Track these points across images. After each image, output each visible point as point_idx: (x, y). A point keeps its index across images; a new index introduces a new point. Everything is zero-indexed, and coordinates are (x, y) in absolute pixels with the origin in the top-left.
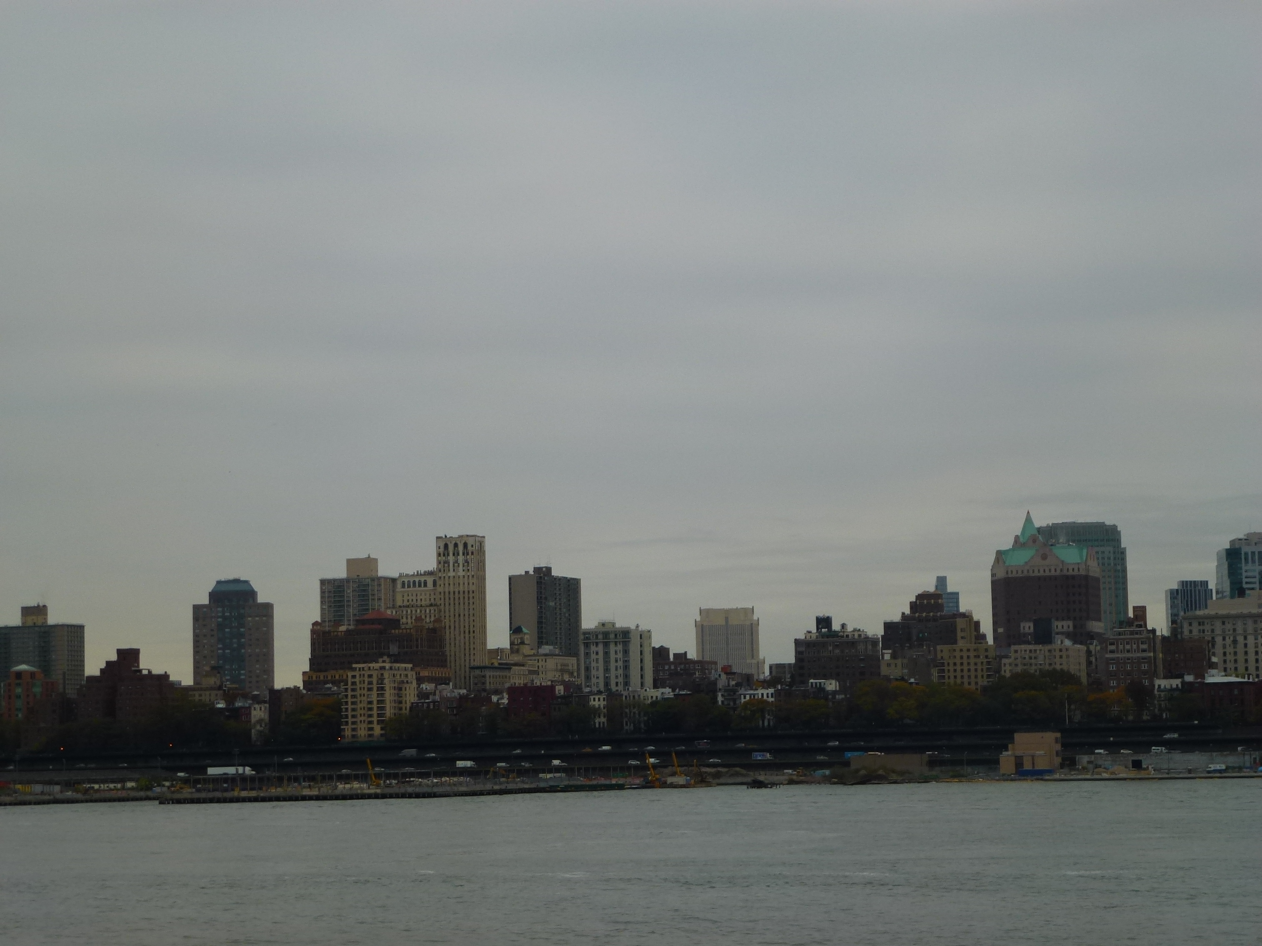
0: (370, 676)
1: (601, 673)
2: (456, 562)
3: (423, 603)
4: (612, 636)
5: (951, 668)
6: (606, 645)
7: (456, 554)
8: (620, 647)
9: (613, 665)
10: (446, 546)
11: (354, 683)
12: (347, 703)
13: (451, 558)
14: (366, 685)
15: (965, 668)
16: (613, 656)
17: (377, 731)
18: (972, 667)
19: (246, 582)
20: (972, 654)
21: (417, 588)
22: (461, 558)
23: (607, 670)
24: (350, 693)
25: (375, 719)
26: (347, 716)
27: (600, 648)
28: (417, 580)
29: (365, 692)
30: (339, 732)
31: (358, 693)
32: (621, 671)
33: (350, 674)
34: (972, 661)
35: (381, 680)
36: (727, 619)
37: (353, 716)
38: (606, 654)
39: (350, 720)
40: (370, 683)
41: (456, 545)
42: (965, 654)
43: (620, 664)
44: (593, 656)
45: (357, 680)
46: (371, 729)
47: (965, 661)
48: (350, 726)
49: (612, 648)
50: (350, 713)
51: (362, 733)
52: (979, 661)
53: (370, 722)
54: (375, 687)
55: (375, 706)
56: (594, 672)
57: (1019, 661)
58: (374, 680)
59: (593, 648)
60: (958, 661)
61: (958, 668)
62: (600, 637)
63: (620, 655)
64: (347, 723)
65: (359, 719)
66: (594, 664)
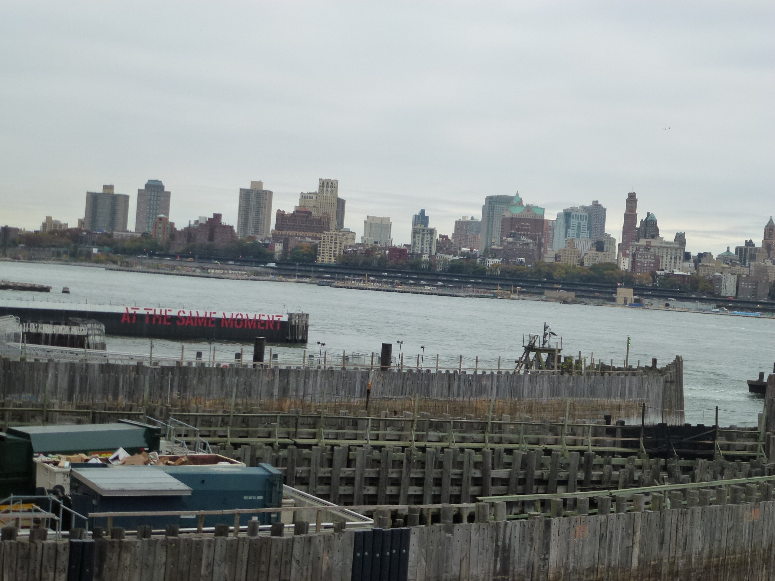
0: (332, 237)
1: (420, 246)
2: (327, 190)
3: (311, 206)
4: (426, 231)
5: (564, 258)
6: (423, 234)
7: (327, 187)
8: (429, 236)
9: (425, 242)
10: (323, 183)
11: (324, 239)
12: (320, 247)
13: (325, 188)
14: (329, 241)
15: (569, 258)
16: (425, 239)
17: (333, 260)
18: (572, 258)
19: (161, 182)
20: (573, 253)
21: (308, 199)
22: (329, 189)
23: (422, 244)
24: (322, 243)
25: (332, 255)
26: (320, 253)
27: (421, 235)
28: (309, 195)
29: (329, 243)
30: (316, 258)
31: (326, 244)
32: (428, 246)
33: (322, 236)
34: (573, 256)
35: (336, 240)
36: (382, 221)
37: (323, 253)
38: (423, 238)
39: (321, 254)
40: (331, 240)
41: (328, 183)
42: (570, 253)
43: (428, 242)
44: (417, 238)
45: (326, 238)
46: (330, 259)
47: (570, 255)
48: (321, 257)
49: (426, 236)
50: (321, 251)
51: (326, 260)
52: (575, 256)
53: (331, 256)
54: (333, 241)
55: (333, 250)
56: (417, 245)
57: (591, 258)
58: (333, 239)
59: (417, 235)
60: (567, 255)
61: (566, 258)
62: (421, 231)
63: (429, 239)
64: (319, 255)
65: (325, 254)
66: (417, 242)
